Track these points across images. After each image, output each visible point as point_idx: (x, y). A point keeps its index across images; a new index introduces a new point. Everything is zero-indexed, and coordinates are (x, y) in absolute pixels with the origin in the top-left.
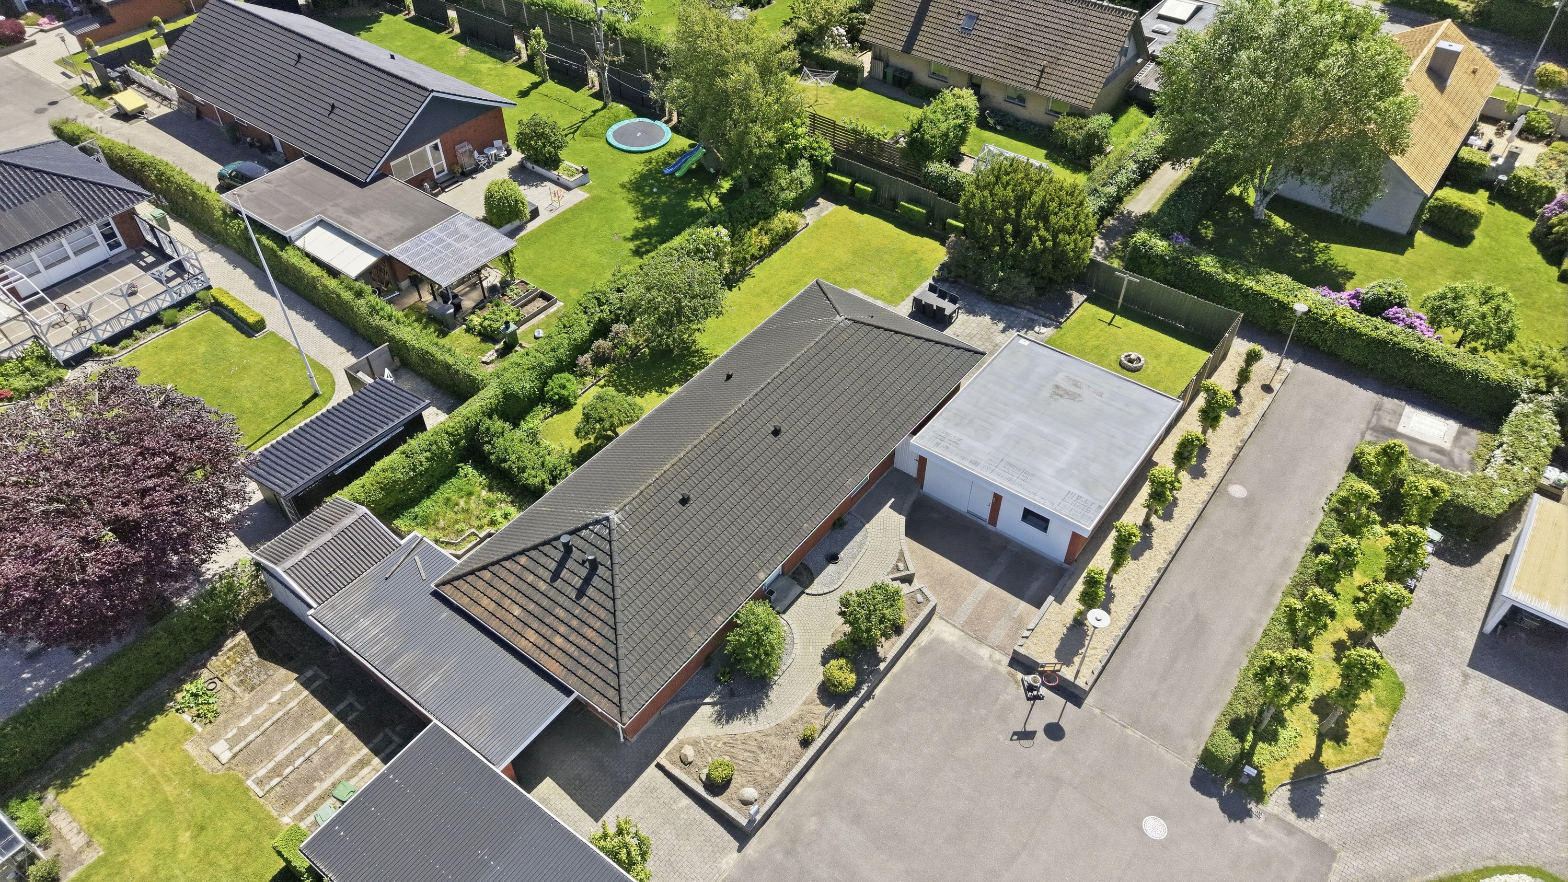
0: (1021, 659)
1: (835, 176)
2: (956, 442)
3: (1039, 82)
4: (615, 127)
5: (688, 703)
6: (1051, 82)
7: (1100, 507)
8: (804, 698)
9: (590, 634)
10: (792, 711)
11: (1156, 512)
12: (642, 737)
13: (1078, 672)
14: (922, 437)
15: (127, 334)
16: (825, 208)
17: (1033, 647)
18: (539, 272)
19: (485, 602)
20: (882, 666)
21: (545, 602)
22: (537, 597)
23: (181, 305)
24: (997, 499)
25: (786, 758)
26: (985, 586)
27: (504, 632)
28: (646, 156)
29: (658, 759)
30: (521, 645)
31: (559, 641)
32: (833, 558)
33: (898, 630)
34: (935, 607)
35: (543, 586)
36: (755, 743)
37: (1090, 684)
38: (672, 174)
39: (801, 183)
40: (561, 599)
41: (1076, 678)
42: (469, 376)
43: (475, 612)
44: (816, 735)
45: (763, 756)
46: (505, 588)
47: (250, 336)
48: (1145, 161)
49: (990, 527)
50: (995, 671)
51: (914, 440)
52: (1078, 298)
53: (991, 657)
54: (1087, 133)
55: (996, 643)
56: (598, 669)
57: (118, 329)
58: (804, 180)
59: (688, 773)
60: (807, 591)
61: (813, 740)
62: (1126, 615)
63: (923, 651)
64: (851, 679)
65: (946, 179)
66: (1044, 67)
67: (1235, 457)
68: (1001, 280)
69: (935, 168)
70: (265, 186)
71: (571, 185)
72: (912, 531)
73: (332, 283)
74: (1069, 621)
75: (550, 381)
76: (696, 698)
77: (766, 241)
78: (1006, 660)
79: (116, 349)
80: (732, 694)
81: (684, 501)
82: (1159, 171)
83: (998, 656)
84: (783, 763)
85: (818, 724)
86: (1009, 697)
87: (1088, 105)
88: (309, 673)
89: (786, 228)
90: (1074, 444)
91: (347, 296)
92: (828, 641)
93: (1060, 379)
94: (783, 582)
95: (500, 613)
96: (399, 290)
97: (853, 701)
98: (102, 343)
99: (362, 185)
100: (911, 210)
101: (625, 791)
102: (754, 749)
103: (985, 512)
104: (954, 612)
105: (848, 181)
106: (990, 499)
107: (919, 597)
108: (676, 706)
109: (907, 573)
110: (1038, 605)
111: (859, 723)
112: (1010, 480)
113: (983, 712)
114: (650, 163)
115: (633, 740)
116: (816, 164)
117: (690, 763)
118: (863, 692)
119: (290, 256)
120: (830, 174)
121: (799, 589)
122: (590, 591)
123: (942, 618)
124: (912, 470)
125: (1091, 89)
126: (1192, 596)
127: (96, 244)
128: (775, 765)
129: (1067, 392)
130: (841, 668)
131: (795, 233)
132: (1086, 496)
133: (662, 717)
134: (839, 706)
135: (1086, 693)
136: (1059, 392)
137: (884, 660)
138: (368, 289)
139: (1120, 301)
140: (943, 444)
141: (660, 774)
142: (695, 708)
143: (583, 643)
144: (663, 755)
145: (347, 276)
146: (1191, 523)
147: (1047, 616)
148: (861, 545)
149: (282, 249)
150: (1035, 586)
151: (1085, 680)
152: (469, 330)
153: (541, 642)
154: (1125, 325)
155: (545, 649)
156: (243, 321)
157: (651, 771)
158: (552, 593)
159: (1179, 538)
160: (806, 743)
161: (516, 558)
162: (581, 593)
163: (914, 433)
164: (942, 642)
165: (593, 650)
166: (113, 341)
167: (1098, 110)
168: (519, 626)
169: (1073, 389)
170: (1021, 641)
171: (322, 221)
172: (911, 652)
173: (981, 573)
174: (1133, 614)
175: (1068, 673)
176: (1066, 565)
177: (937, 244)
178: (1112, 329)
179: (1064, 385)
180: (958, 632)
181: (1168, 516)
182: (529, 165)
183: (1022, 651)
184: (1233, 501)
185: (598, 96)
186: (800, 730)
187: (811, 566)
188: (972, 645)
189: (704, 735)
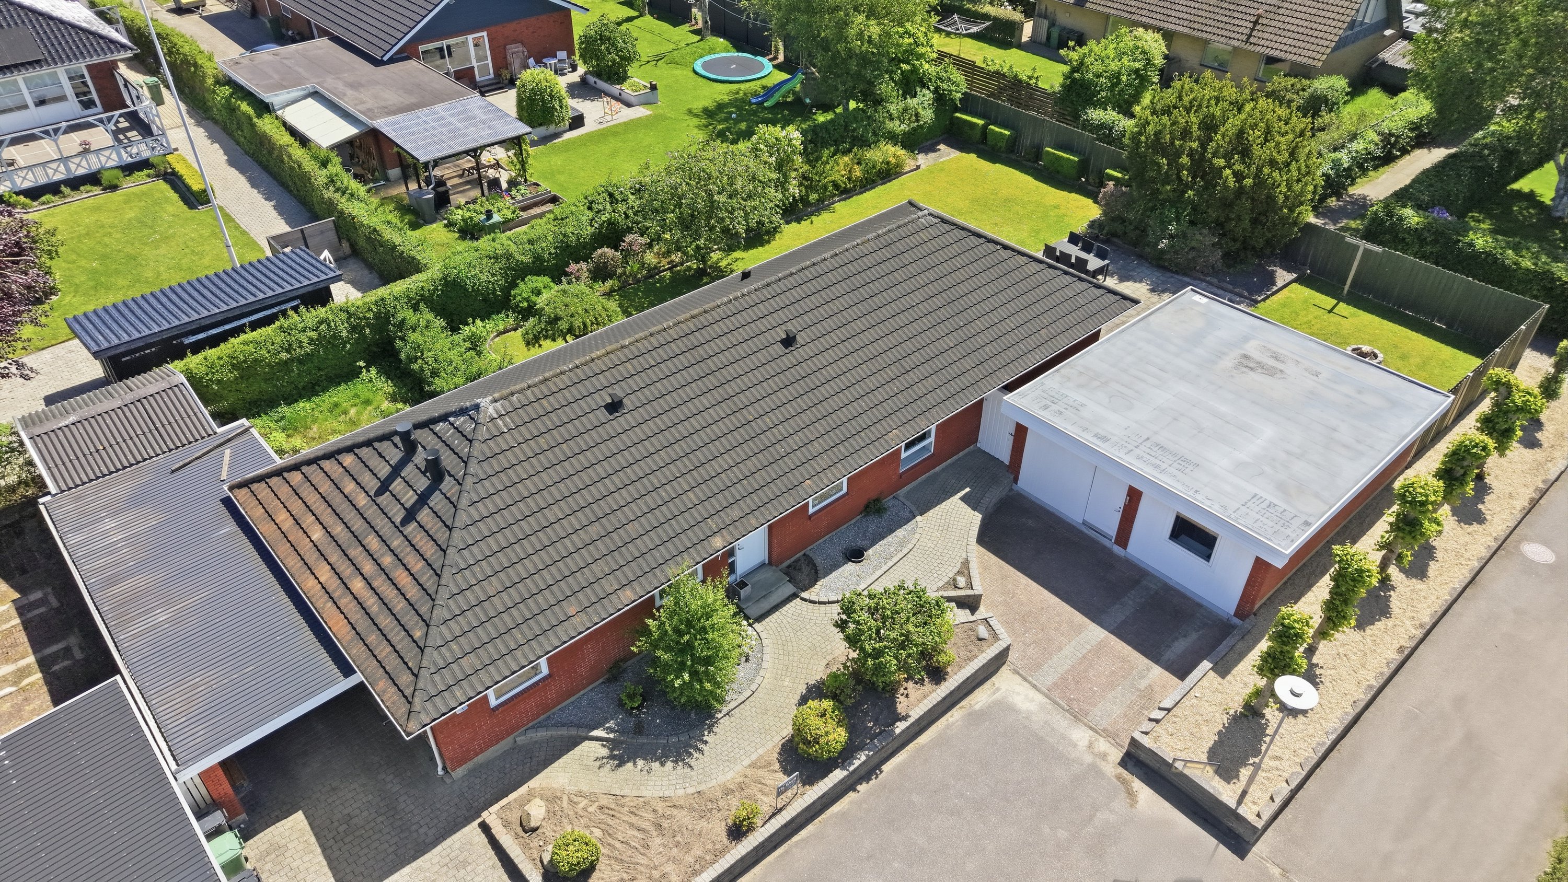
0: (1143, 757)
1: (964, 117)
2: (1077, 408)
3: (1250, 36)
4: (707, 58)
5: (563, 732)
6: (1266, 36)
7: (1307, 524)
8: (754, 757)
9: (403, 579)
10: (729, 775)
11: (1400, 557)
12: (472, 772)
13: (1244, 793)
14: (1024, 395)
15: (53, 188)
16: (947, 155)
17: (1165, 738)
18: (562, 178)
19: (282, 517)
20: (900, 727)
21: (358, 525)
22: (350, 516)
23: (129, 169)
24: (1134, 496)
25: (697, 851)
26: (1095, 633)
27: (290, 563)
28: (734, 87)
29: (485, 814)
30: (307, 586)
31: (358, 585)
32: (856, 555)
33: (937, 675)
34: (1007, 649)
35: (362, 500)
36: (650, 816)
37: (1266, 816)
38: (762, 103)
39: (917, 115)
40: (380, 522)
41: (1239, 802)
42: (414, 258)
43: (265, 530)
44: (758, 822)
45: (658, 840)
46: (312, 498)
47: (192, 206)
48: (1391, 135)
49: (1117, 549)
50: (1094, 770)
51: (1009, 397)
52: (1282, 276)
53: (1090, 745)
54: (1312, 96)
55: (1104, 724)
56: (397, 636)
57: (43, 180)
58: (922, 112)
59: (525, 847)
60: (804, 595)
61: (751, 829)
62: (1339, 713)
63: (976, 717)
64: (838, 736)
65: (1111, 129)
66: (1259, 16)
67: (1534, 503)
68: (1171, 237)
69: (1096, 115)
70: (271, 58)
71: (633, 100)
72: (987, 538)
73: (298, 152)
74: (1237, 706)
75: (521, 284)
76: (579, 726)
77: (858, 172)
78: (1117, 755)
79: (36, 203)
80: (639, 729)
81: (614, 407)
82: (1407, 157)
83: (1103, 745)
84: (690, 859)
85: (766, 804)
86: (1112, 818)
87: (1315, 63)
88: (37, 595)
89: (888, 163)
90: (1268, 432)
91: (309, 165)
92: (818, 673)
93: (1251, 348)
94: (768, 575)
95: (296, 535)
96: (387, 179)
97: (838, 775)
98: (18, 194)
99: (377, 63)
100: (1059, 158)
101: (415, 858)
102: (645, 825)
103: (1110, 524)
104: (1039, 666)
105: (981, 122)
106: (1120, 500)
107: (982, 631)
108: (542, 734)
109: (970, 592)
110: (1182, 672)
111: (843, 815)
112: (1157, 467)
113: (1062, 834)
114: (738, 93)
115: (459, 773)
116: (941, 100)
117: (534, 830)
118: (857, 763)
119: (266, 125)
120: (958, 115)
121: (789, 589)
122: (424, 515)
123: (1016, 672)
124: (1003, 452)
125: (1321, 42)
126: (1459, 702)
127: (62, 98)
128: (674, 860)
129: (1261, 365)
130: (823, 715)
131: (899, 174)
132: (1284, 506)
133: (515, 748)
134: (810, 780)
135: (1258, 834)
136: (1246, 363)
137: (905, 718)
138: (336, 160)
139: (1347, 287)
140: (1055, 407)
141: (483, 839)
142: (574, 743)
143: (389, 593)
144: (495, 808)
145: (319, 147)
146: (1459, 587)
147: (1196, 692)
148: (903, 543)
149: (259, 116)
150: (1180, 646)
151: (1256, 809)
152: (450, 225)
153: (333, 584)
154: (1353, 315)
155: (336, 595)
156: (188, 188)
157: (471, 832)
158: (372, 512)
159: (1438, 607)
160: (737, 832)
161: (340, 457)
162: (410, 515)
163: (1010, 388)
164: (1012, 709)
165: (399, 605)
166: (34, 193)
167: (1329, 70)
168: (312, 557)
169: (1271, 362)
170: (1148, 726)
171: (316, 92)
172: (955, 715)
173: (1094, 614)
174: (1352, 713)
175: (1226, 793)
176: (1236, 621)
177: (1090, 201)
178: (1333, 318)
179: (1256, 355)
180: (1039, 698)
181: (1418, 571)
182: (592, 79)
183: (1146, 741)
184: (1530, 567)
185: (696, 32)
186: (734, 808)
187: (818, 560)
188: (1061, 722)
189: (573, 789)
